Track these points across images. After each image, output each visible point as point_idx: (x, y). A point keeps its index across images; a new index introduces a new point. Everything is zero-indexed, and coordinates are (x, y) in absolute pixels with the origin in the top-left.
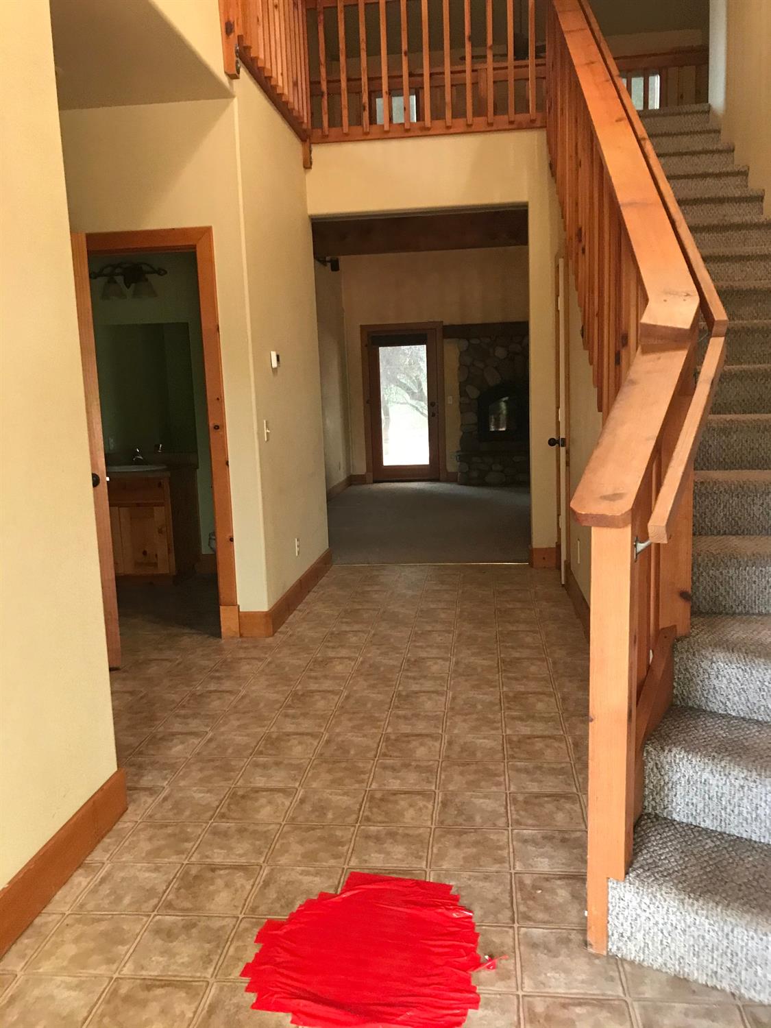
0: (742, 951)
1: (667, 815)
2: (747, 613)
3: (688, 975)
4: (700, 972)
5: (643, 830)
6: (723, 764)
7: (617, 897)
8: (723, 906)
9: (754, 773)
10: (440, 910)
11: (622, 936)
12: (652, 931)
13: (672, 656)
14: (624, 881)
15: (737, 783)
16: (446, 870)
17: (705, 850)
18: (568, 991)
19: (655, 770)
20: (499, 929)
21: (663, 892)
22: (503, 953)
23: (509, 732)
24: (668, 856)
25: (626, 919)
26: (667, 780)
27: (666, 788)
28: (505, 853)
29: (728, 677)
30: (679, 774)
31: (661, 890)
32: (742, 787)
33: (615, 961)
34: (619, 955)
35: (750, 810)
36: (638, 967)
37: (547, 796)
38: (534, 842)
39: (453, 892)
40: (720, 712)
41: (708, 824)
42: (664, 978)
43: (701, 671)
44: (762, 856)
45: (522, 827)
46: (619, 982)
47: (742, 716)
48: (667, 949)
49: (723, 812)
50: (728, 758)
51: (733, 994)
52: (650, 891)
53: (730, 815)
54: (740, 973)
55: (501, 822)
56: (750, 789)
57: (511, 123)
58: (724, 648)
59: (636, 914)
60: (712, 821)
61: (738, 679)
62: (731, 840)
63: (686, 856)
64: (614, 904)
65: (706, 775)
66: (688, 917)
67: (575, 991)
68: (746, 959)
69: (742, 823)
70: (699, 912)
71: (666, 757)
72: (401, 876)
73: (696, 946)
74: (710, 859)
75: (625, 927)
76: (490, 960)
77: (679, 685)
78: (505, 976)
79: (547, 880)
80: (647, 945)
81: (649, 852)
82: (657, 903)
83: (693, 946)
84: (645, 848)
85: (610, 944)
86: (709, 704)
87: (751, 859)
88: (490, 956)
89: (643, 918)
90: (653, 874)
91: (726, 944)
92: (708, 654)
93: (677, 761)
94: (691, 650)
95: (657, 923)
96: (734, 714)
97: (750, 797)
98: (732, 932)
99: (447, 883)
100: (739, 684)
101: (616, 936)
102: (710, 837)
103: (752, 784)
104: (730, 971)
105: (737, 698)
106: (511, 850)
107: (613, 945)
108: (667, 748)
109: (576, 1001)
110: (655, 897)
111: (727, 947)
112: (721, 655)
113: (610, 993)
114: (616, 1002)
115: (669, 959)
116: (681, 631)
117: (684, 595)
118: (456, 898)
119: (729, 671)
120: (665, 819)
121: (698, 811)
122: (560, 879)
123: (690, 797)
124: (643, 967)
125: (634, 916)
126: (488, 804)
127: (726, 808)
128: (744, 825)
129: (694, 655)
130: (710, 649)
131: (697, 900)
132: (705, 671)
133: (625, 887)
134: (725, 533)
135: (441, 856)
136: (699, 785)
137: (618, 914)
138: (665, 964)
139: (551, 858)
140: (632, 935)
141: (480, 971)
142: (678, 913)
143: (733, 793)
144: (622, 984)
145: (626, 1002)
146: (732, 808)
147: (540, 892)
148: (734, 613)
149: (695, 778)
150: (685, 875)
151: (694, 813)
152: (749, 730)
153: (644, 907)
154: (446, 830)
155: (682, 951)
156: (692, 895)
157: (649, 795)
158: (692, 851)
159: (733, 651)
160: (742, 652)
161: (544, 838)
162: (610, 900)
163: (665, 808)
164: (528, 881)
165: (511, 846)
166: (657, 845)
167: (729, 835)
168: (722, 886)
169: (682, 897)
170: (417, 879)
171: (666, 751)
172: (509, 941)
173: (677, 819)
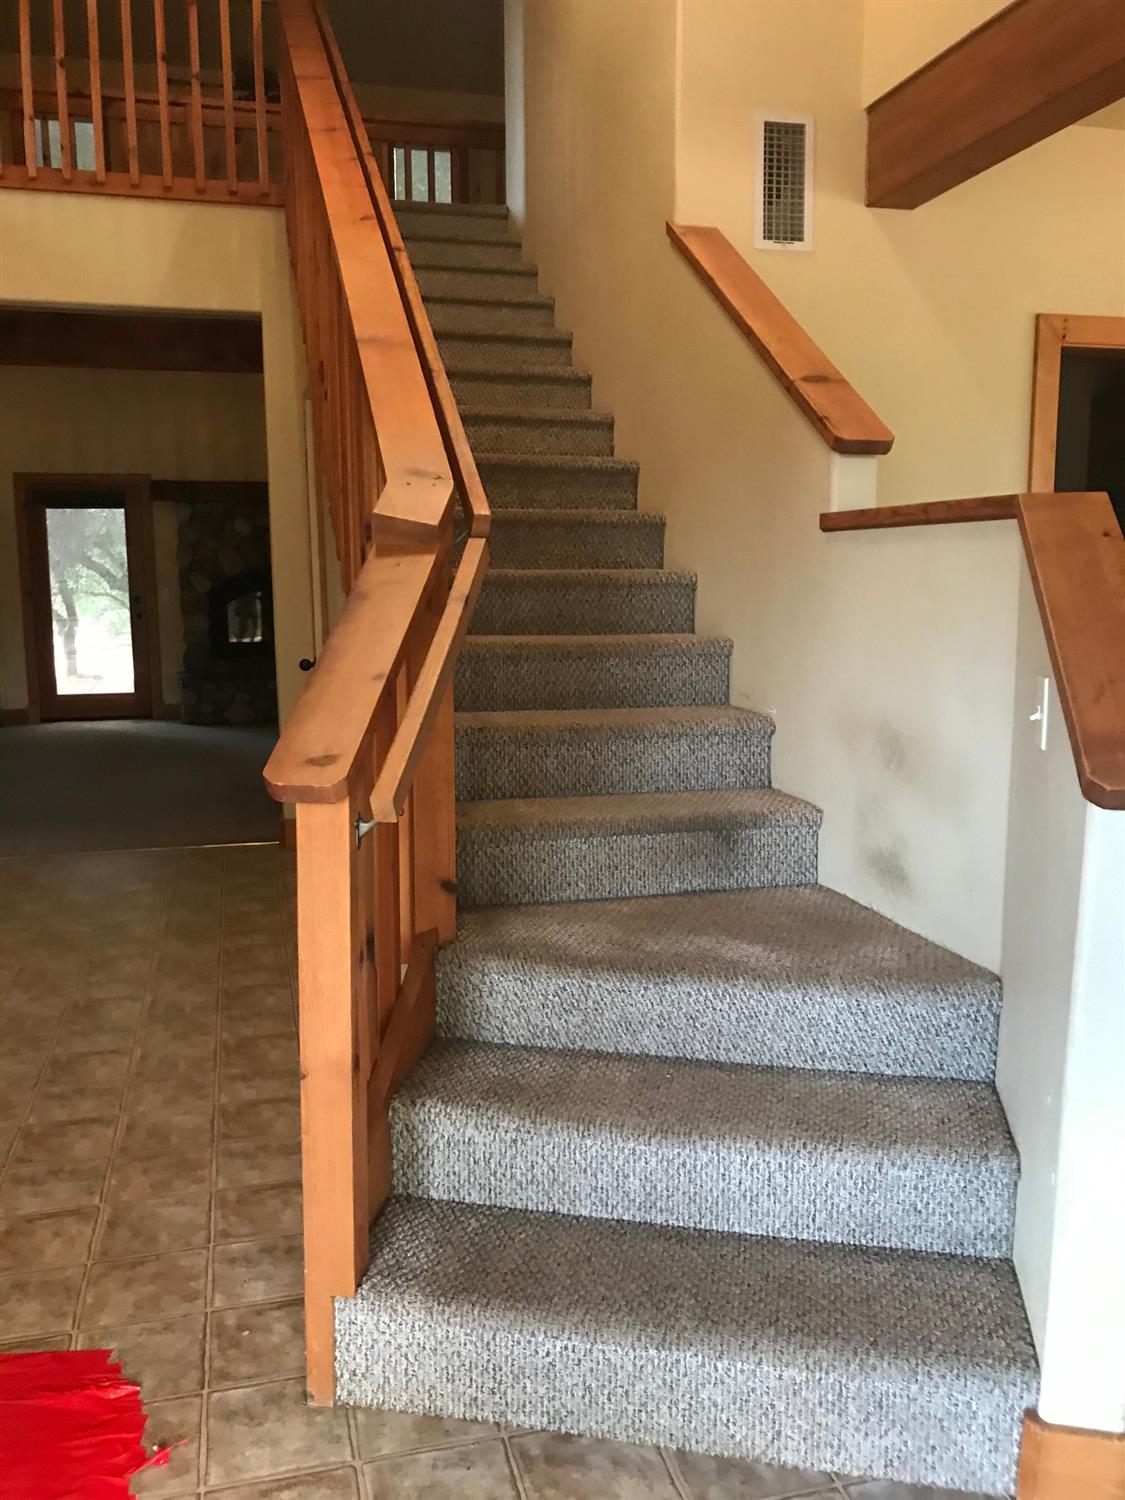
0: (507, 1361)
1: (423, 1193)
2: (536, 903)
3: (441, 1410)
4: (456, 1402)
5: (387, 1220)
6: (490, 1113)
7: (347, 1320)
8: (481, 1307)
9: (528, 1121)
10: (88, 1392)
11: (355, 1375)
12: (393, 1359)
13: (432, 970)
14: (355, 1298)
15: (508, 1138)
16: (105, 1328)
17: (466, 1234)
18: (273, 1471)
19: (405, 1133)
20: (181, 1401)
21: (406, 1303)
22: (180, 1437)
23: (224, 1099)
24: (416, 1251)
25: (359, 1348)
26: (420, 1146)
27: (420, 1157)
28: (198, 1285)
29: (504, 992)
30: (436, 1135)
31: (403, 1299)
32: (515, 1141)
33: (345, 1411)
34: (351, 1403)
35: (524, 1170)
36: (376, 1413)
37: (273, 1187)
38: (247, 1260)
39: (113, 1359)
40: (496, 1040)
41: (475, 1197)
42: (408, 1421)
43: (471, 988)
44: (538, 1229)
45: (231, 1240)
46: (348, 1442)
47: (523, 1043)
48: (414, 1379)
49: (492, 1178)
50: (497, 1105)
51: (497, 1424)
52: (388, 1304)
53: (501, 1181)
54: (505, 1393)
55: (199, 1238)
56: (524, 1143)
57: (232, 193)
58: (498, 954)
59: (373, 1340)
60: (480, 1192)
61: (516, 994)
62: (502, 1214)
63: (441, 1247)
64: (342, 1332)
65: (470, 1132)
66: (439, 1330)
67: (283, 1469)
68: (512, 1372)
69: (515, 1189)
70: (452, 1320)
71: (417, 1114)
72: (31, 1351)
73: (450, 1368)
74: (472, 1245)
75: (358, 1360)
76: (159, 1452)
77: (443, 1009)
78: (182, 1470)
79: (259, 1313)
80: (387, 1380)
81: (391, 1250)
82: (399, 1320)
83: (447, 1368)
84: (387, 1245)
85: (339, 1388)
86: (482, 1031)
87: (523, 1236)
88: (160, 1446)
89: (381, 1344)
90: (394, 1280)
91: (486, 1358)
92: (478, 965)
93: (433, 1118)
94: (457, 961)
95: (400, 1347)
96: (512, 1042)
97: (525, 1154)
98: (494, 1339)
99: (104, 1348)
100: (518, 1002)
101: (346, 1376)
102: (475, 1215)
103: (526, 1136)
104: (494, 1393)
105: (516, 1021)
106: (210, 1278)
107: (342, 1390)
108: (419, 1102)
109: (284, 1483)
110: (395, 1311)
111: (489, 1361)
112: (494, 964)
113: (333, 1459)
114: (340, 1472)
115: (415, 1393)
116: (445, 934)
117: (447, 886)
118: (116, 1369)
119: (505, 984)
120: (421, 1198)
121: (462, 1182)
122: (279, 1308)
123: (452, 1163)
124: (382, 1411)
125: (370, 1343)
126: (183, 1214)
127: (495, 1172)
128: (519, 1191)
129: (460, 967)
130: (481, 957)
131: (449, 1306)
132: (476, 987)
133: (355, 1305)
134: (512, 796)
135: (100, 1306)
136: (461, 1147)
137: (348, 1345)
138: (412, 1402)
139: (269, 1279)
140: (367, 1370)
141: (143, 1471)
142: (426, 1328)
143: (504, 1150)
144: (351, 1444)
145: (354, 1467)
146: (502, 1171)
147: (246, 1333)
148: (520, 904)
149: (457, 1137)
150: (438, 1273)
151: (457, 1186)
152: (528, 1061)
153: (382, 1327)
154: (110, 1263)
155: (433, 1378)
156: (442, 1300)
157: (398, 1169)
158: (450, 1239)
159: (509, 957)
160: (520, 958)
161: (262, 1251)
162: (337, 1327)
163: (419, 1185)
164: (231, 1320)
165: (210, 1272)
166: (404, 1239)
167: (500, 1208)
168: (483, 1279)
169: (430, 1304)
170: (54, 1349)
171: (418, 1106)
172: (193, 1416)
173: (436, 1196)
